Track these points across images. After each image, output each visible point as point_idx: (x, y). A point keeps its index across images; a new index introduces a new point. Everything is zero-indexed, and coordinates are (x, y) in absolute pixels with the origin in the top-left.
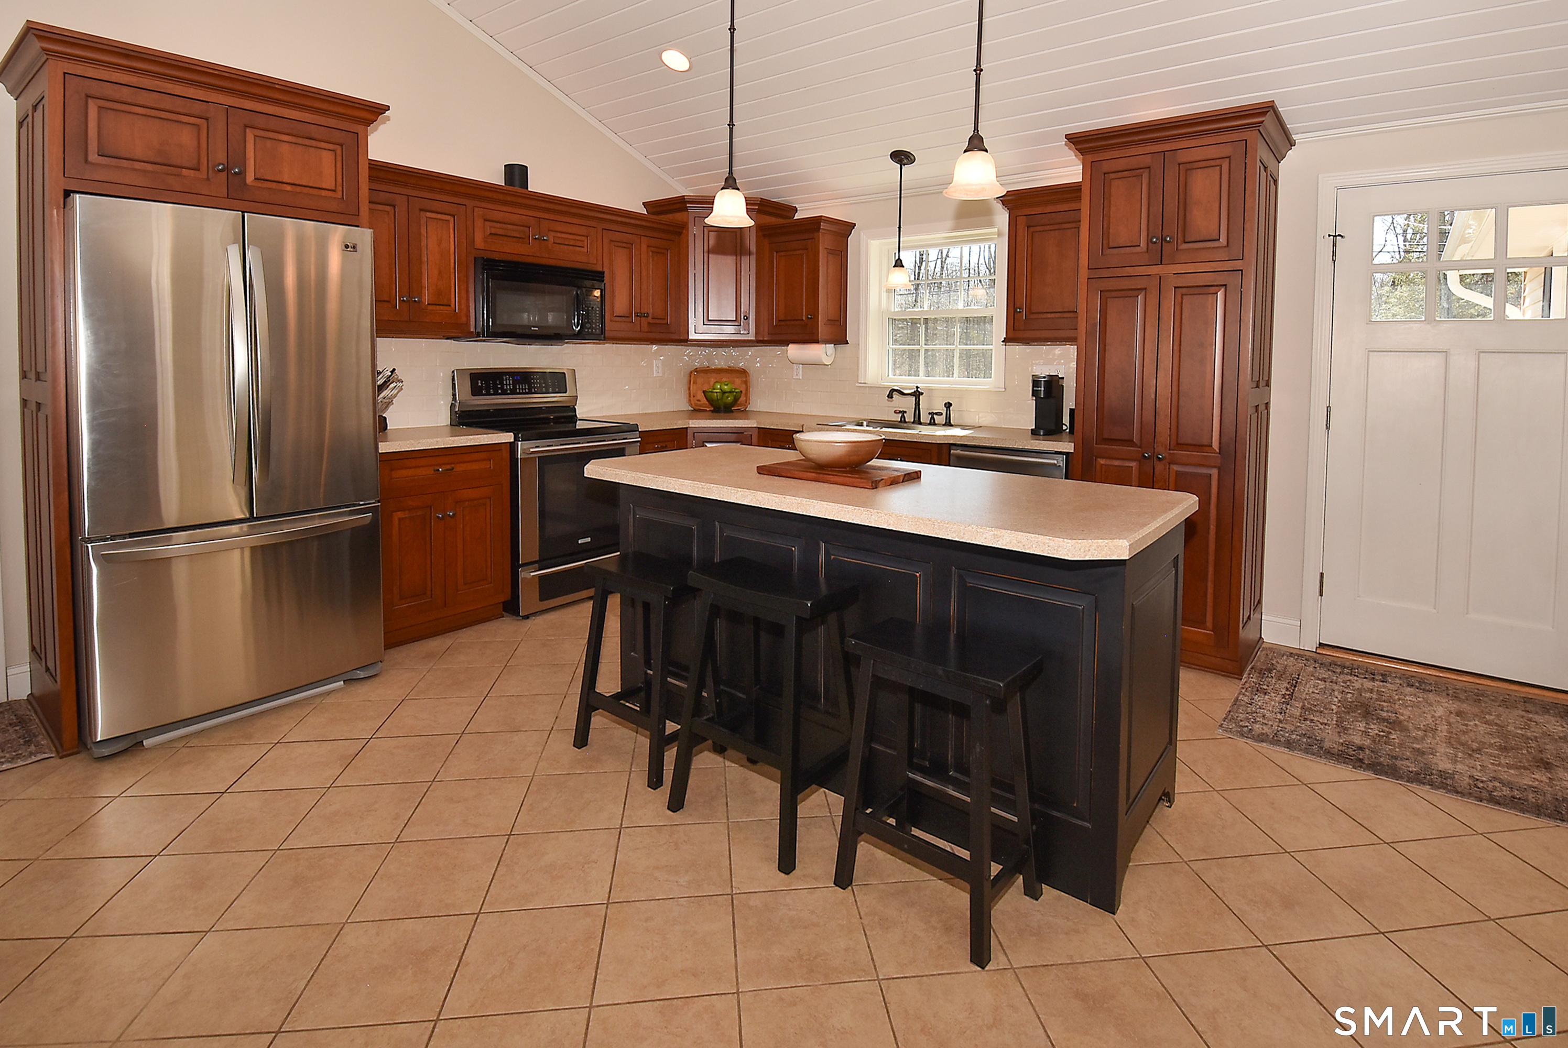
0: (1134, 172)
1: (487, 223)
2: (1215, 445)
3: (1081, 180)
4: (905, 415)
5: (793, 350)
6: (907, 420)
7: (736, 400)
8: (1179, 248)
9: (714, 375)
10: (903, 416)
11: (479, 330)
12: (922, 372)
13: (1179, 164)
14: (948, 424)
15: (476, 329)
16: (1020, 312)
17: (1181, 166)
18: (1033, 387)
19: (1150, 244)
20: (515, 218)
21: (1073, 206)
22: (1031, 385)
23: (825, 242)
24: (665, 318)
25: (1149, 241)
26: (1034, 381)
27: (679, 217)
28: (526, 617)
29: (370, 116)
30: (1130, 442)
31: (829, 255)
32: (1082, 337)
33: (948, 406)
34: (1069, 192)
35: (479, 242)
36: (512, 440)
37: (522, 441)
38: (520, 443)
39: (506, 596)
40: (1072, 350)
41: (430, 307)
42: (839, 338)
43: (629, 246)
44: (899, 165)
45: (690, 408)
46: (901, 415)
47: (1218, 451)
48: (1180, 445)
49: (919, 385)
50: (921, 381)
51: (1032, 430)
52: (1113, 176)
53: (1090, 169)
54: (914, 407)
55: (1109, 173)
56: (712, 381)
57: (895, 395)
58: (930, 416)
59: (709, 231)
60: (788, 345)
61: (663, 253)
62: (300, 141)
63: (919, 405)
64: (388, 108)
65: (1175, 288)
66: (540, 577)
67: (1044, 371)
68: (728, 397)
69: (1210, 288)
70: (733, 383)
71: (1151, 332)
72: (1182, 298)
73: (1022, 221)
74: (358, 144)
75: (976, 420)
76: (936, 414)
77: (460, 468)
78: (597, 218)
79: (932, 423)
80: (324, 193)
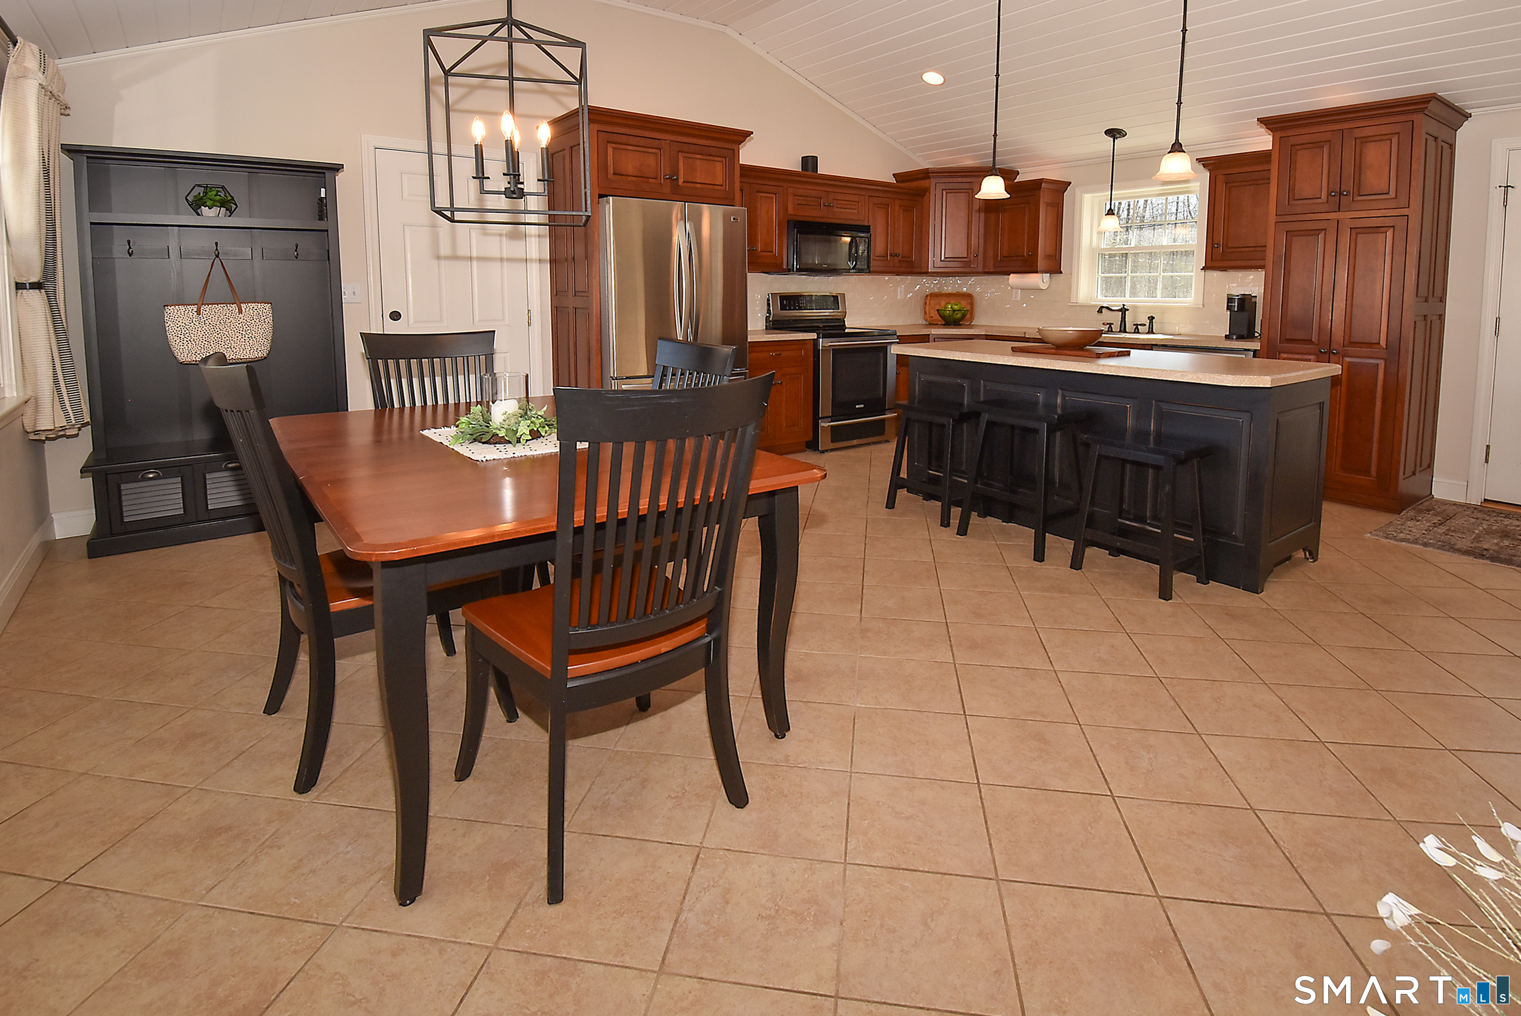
0: (1318, 145)
1: (796, 197)
2: (1383, 343)
3: (1271, 148)
4: (1112, 326)
5: (1013, 279)
6: (1113, 330)
7: (964, 316)
8: (1355, 199)
9: (944, 298)
10: (1110, 327)
11: (790, 267)
12: (1128, 294)
13: (1355, 139)
14: (1151, 331)
15: (787, 266)
16: (1217, 247)
17: (1357, 140)
18: (1228, 303)
19: (1329, 196)
20: (813, 193)
21: (1266, 167)
22: (1226, 302)
23: (1044, 198)
24: (911, 257)
25: (1329, 194)
26: (1228, 299)
27: (923, 183)
28: (823, 452)
29: (741, 139)
30: (1310, 341)
31: (1048, 207)
32: (1269, 265)
33: (1151, 319)
34: (1262, 157)
35: (791, 210)
36: (816, 337)
37: (823, 338)
38: (821, 340)
39: (810, 437)
40: (1261, 274)
41: (762, 254)
42: (1055, 268)
43: (886, 206)
44: (1112, 139)
45: (924, 322)
46: (1108, 326)
47: (1385, 347)
48: (1353, 344)
49: (1125, 304)
50: (1127, 300)
51: (1226, 336)
52: (1298, 147)
53: (1279, 142)
54: (1120, 319)
55: (1295, 145)
56: (943, 303)
57: (1104, 310)
58: (1135, 327)
59: (947, 193)
60: (1009, 275)
61: (910, 210)
62: (705, 157)
63: (1125, 318)
64: (752, 133)
65: (1351, 228)
66: (832, 426)
67: (1237, 291)
68: (957, 314)
69: (1380, 228)
70: (960, 303)
71: (1329, 261)
72: (1356, 236)
73: (1221, 179)
74: (735, 155)
75: (1177, 330)
76: (1140, 325)
77: (784, 354)
78: (865, 188)
79: (1137, 331)
80: (717, 187)
